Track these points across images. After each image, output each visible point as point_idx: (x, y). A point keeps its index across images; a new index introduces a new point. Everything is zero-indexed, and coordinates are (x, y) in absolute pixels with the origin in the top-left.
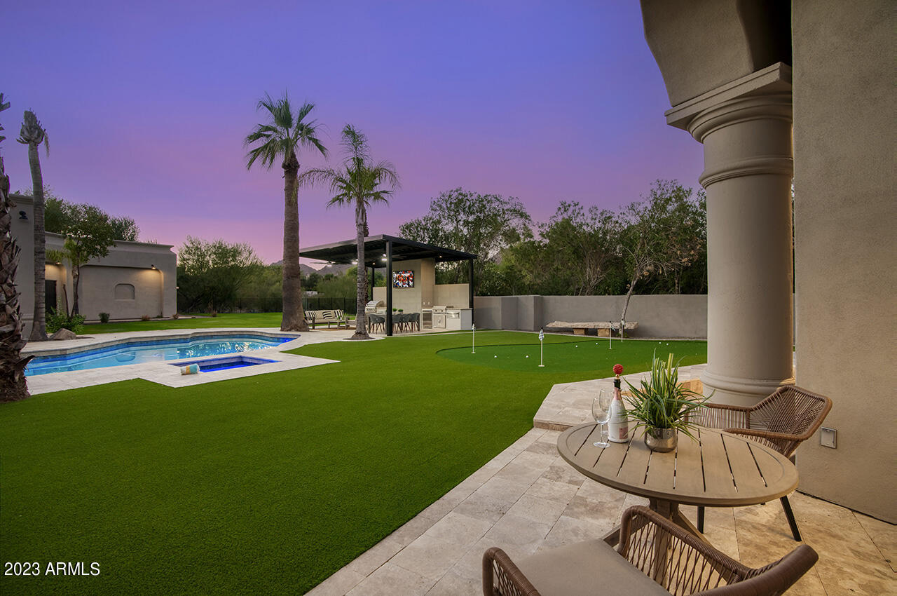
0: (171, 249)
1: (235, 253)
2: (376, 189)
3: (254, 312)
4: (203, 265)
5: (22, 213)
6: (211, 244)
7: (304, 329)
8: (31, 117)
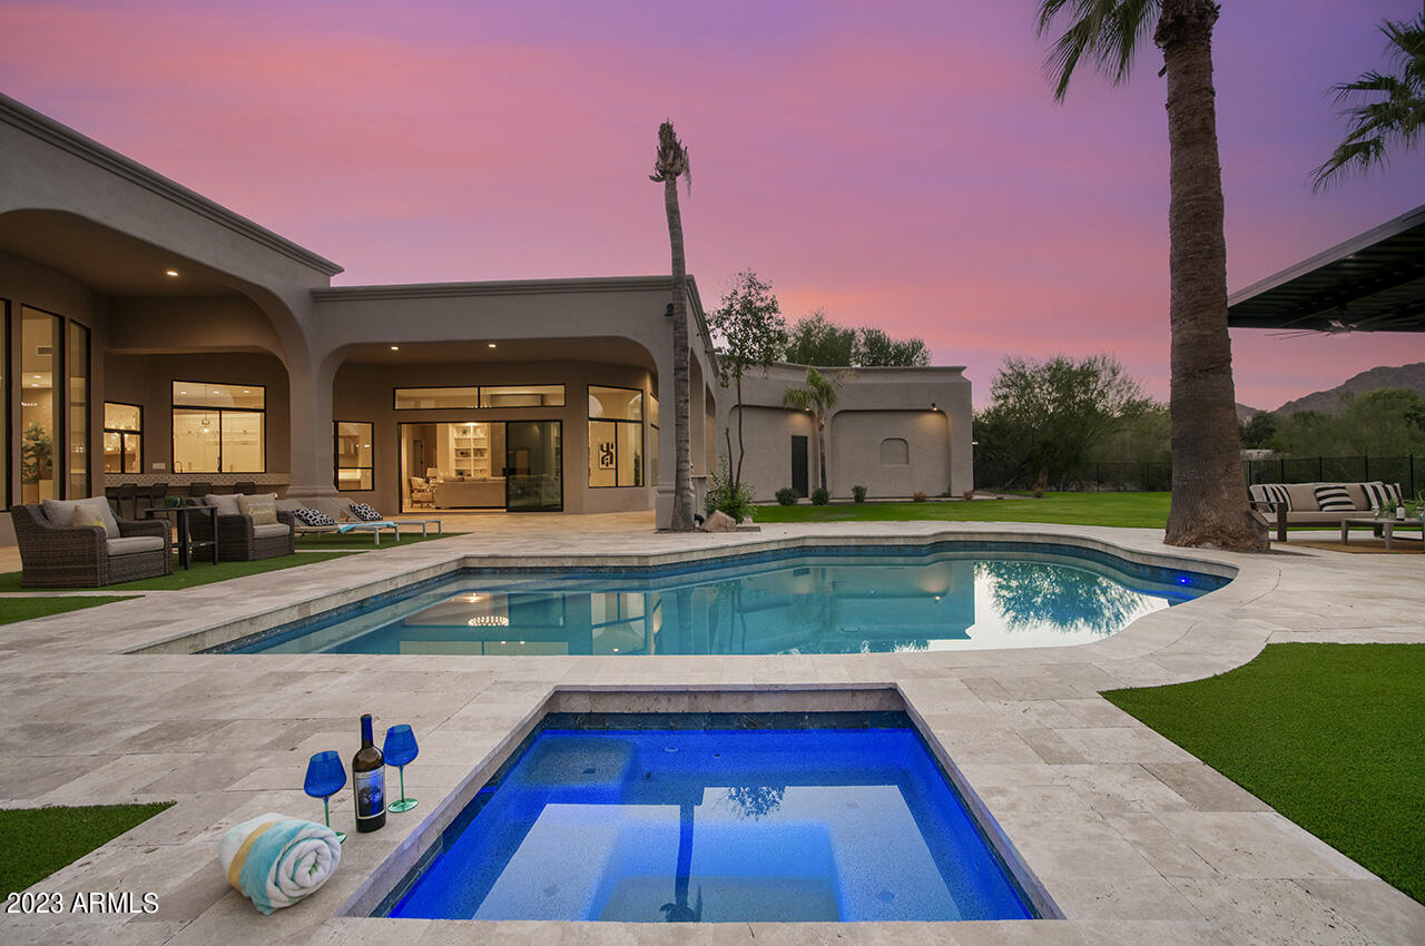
0: (963, 373)
1: (1088, 375)
3: (1125, 490)
5: (670, 307)
6: (1043, 365)
7: (1250, 543)
8: (666, 132)
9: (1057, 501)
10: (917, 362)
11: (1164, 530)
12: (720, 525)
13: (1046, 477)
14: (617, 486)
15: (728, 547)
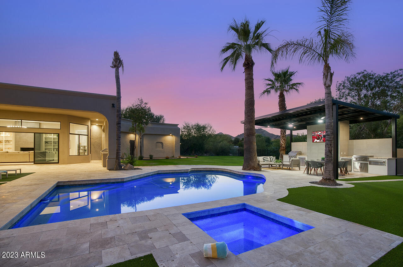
0: (178, 126)
1: (204, 128)
2: (291, 83)
4: (190, 134)
5: (113, 105)
6: (194, 125)
7: (259, 169)
8: (116, 54)
9: (200, 158)
10: (161, 122)
11: (242, 166)
12: (130, 168)
13: (194, 152)
14: (79, 155)
15: (142, 174)
